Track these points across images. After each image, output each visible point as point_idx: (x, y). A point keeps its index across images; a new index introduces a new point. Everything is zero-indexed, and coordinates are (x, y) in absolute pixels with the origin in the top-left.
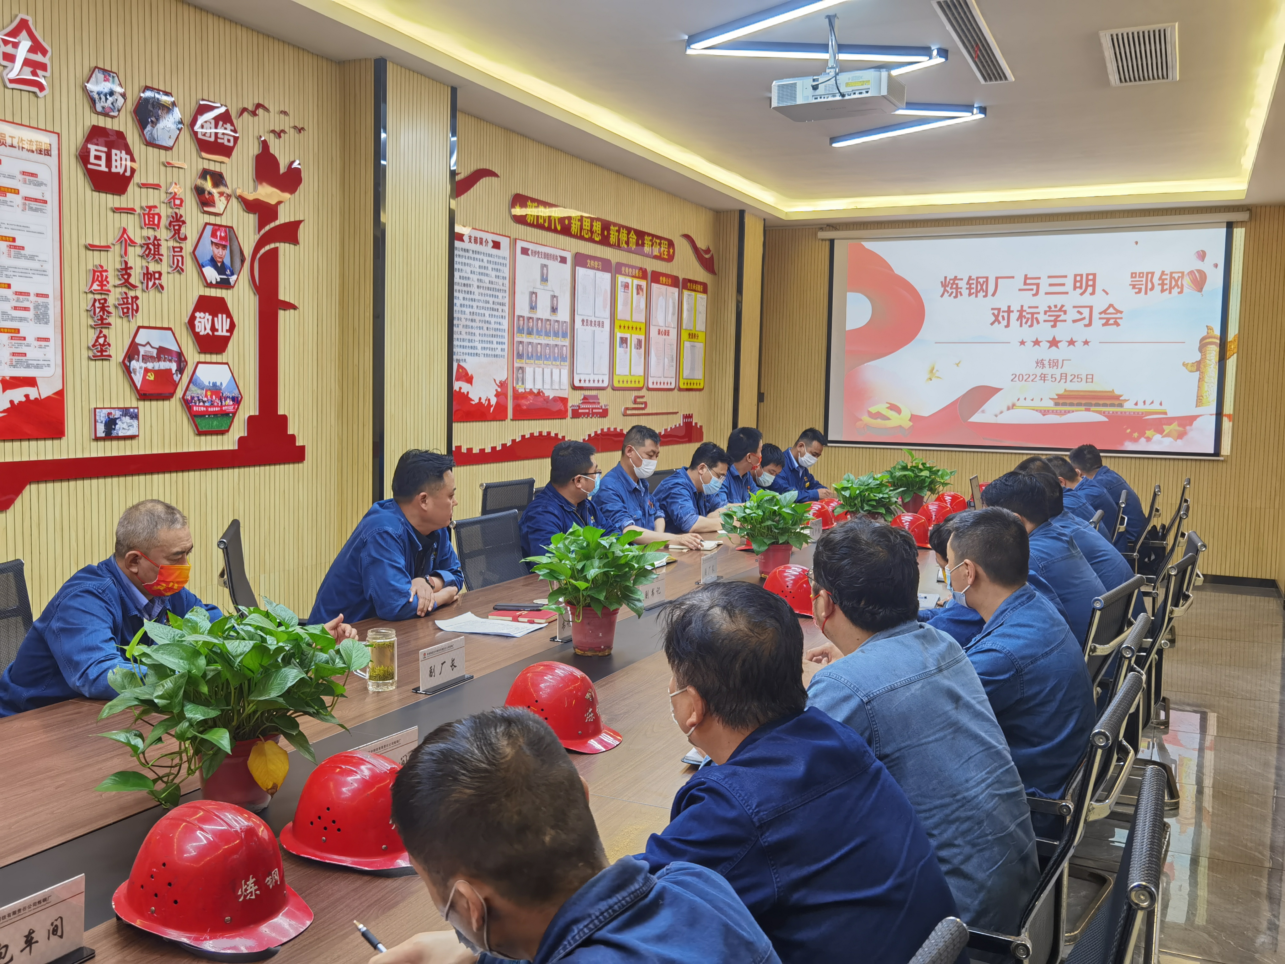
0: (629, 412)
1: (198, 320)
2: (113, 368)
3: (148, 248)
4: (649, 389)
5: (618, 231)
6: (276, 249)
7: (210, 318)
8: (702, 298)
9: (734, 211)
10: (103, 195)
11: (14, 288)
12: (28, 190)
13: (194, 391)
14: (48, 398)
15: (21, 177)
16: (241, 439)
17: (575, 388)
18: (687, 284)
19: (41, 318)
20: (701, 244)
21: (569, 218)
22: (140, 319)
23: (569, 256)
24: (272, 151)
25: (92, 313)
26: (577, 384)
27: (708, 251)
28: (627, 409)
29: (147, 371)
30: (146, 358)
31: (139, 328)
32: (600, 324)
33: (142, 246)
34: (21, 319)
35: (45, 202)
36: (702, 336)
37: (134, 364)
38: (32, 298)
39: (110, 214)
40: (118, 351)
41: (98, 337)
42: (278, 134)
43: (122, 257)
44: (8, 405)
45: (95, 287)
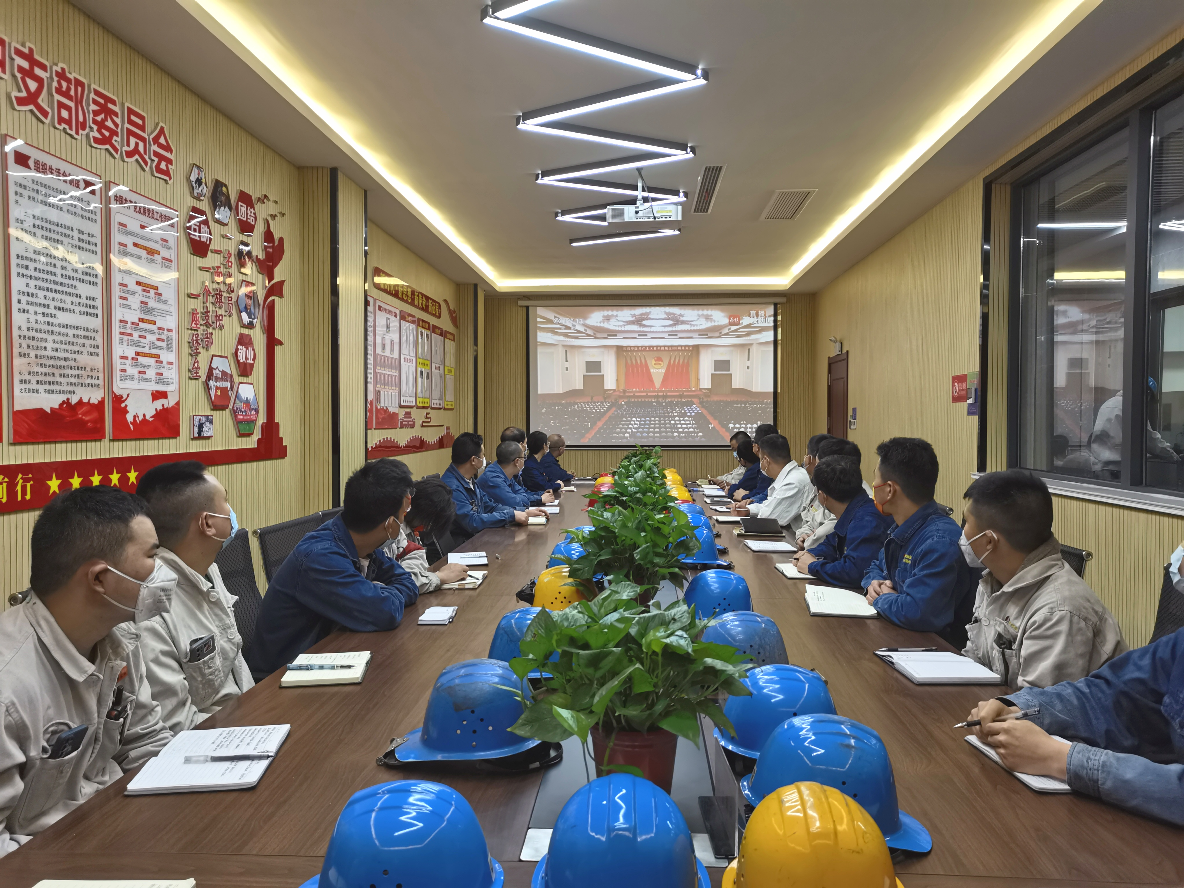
0: (424, 424)
1: (239, 351)
2: (199, 385)
3: (217, 297)
4: (433, 408)
5: (418, 296)
6: (274, 300)
7: (245, 349)
8: (450, 346)
9: (470, 284)
10: (195, 257)
11: (159, 324)
12: (165, 253)
13: (239, 404)
14: (173, 407)
15: (160, 242)
16: (259, 440)
17: (401, 407)
18: (443, 333)
19: (169, 348)
20: (452, 308)
21: (398, 285)
22: (213, 350)
23: (398, 312)
24: (272, 230)
25: (191, 344)
26: (402, 404)
27: (454, 312)
28: (423, 422)
29: (217, 388)
30: (217, 379)
31: (213, 356)
32: (411, 361)
33: (213, 296)
34: (161, 348)
35: (171, 261)
36: (453, 370)
37: (212, 383)
38: (165, 332)
39: (199, 271)
40: (203, 374)
41: (195, 363)
42: (274, 217)
43: (204, 303)
44: (154, 412)
45: (194, 325)
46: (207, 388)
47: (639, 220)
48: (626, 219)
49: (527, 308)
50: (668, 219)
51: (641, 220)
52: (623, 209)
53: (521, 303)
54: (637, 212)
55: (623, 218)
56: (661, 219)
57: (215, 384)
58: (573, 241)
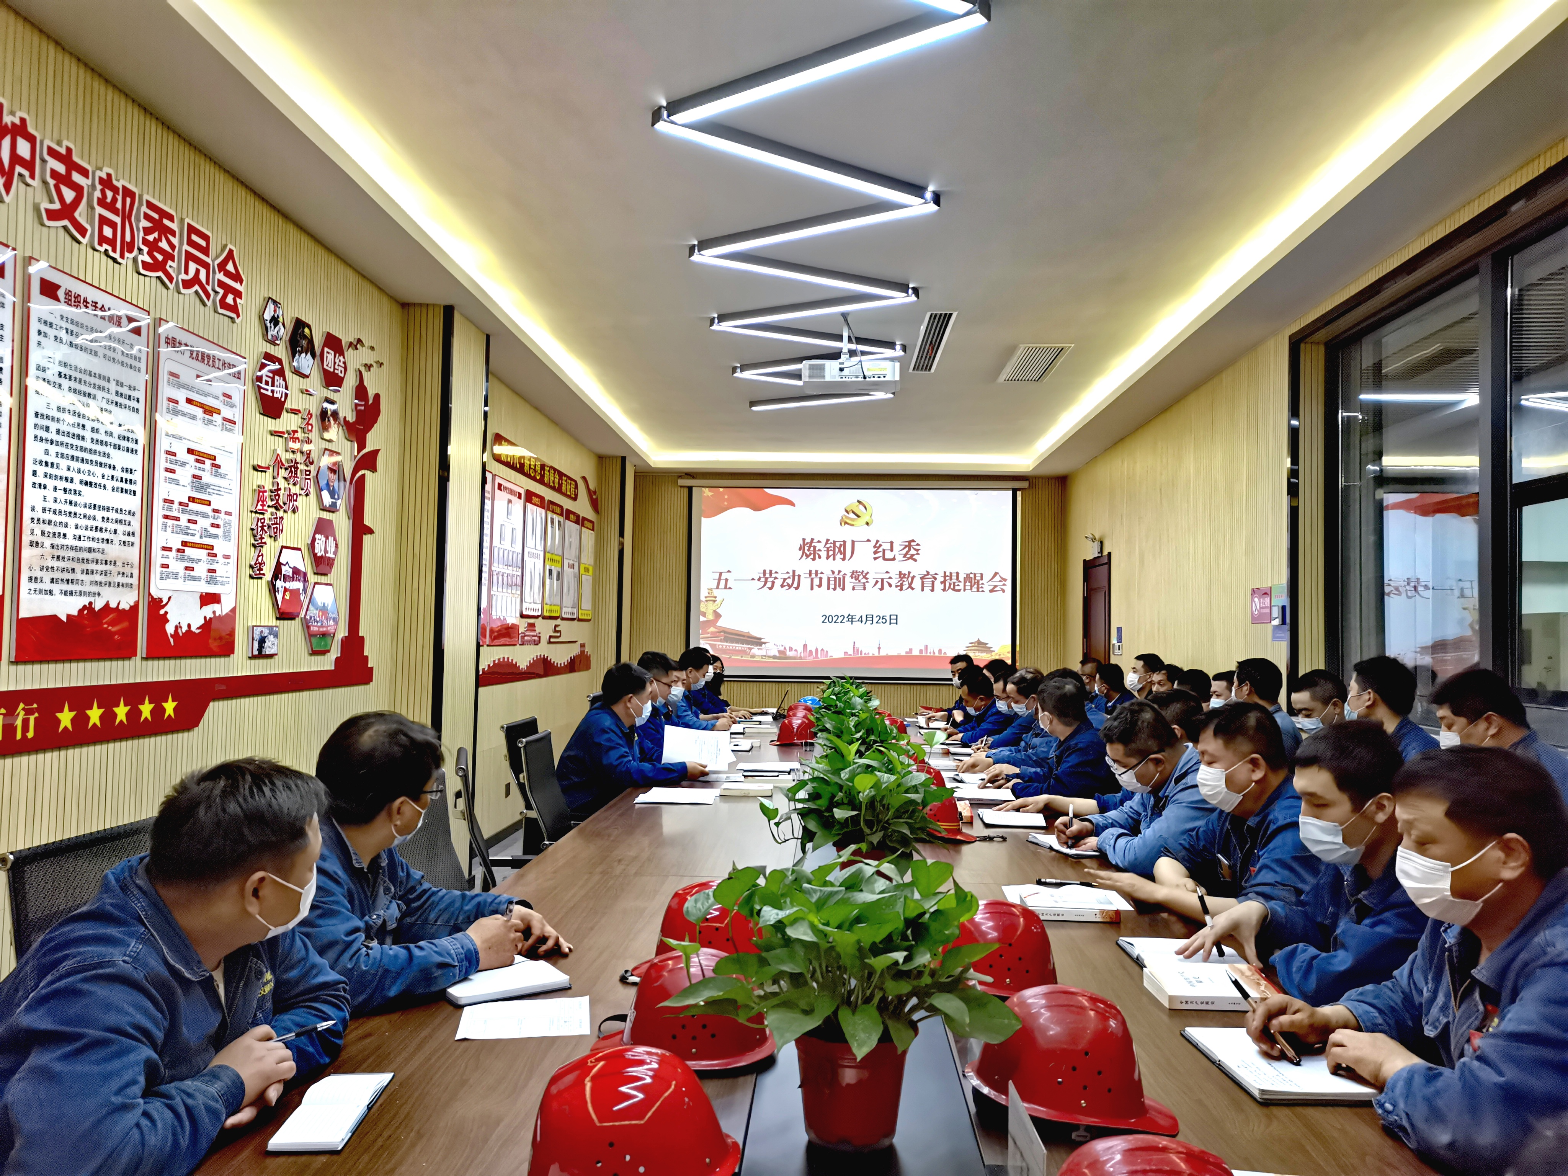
0: (552, 640)
1: (317, 541)
2: (262, 586)
3: (291, 471)
4: (563, 619)
5: (549, 471)
6: (364, 475)
7: (324, 539)
8: (589, 536)
9: (617, 457)
10: (266, 418)
11: (213, 506)
12: (227, 412)
13: (313, 612)
14: (227, 614)
15: (222, 398)
16: (337, 658)
17: (522, 616)
18: (580, 521)
19: (227, 536)
20: (592, 487)
21: (524, 457)
22: (283, 540)
23: (522, 492)
24: (365, 384)
25: (255, 532)
26: (525, 613)
27: (595, 493)
28: (551, 637)
29: (286, 590)
30: (286, 578)
31: (283, 547)
32: (538, 556)
33: (286, 469)
34: (216, 536)
35: (234, 423)
36: (591, 569)
37: (279, 584)
38: (222, 515)
39: (269, 436)
40: (268, 571)
41: (259, 556)
42: (368, 367)
43: (274, 478)
44: (203, 622)
45: (259, 507)
46: (273, 589)
47: (844, 379)
48: (828, 378)
49: (690, 489)
50: (882, 379)
51: (847, 379)
52: (823, 365)
53: (682, 482)
54: (841, 370)
55: (824, 377)
56: (872, 379)
57: (284, 585)
58: (753, 404)
